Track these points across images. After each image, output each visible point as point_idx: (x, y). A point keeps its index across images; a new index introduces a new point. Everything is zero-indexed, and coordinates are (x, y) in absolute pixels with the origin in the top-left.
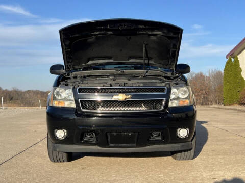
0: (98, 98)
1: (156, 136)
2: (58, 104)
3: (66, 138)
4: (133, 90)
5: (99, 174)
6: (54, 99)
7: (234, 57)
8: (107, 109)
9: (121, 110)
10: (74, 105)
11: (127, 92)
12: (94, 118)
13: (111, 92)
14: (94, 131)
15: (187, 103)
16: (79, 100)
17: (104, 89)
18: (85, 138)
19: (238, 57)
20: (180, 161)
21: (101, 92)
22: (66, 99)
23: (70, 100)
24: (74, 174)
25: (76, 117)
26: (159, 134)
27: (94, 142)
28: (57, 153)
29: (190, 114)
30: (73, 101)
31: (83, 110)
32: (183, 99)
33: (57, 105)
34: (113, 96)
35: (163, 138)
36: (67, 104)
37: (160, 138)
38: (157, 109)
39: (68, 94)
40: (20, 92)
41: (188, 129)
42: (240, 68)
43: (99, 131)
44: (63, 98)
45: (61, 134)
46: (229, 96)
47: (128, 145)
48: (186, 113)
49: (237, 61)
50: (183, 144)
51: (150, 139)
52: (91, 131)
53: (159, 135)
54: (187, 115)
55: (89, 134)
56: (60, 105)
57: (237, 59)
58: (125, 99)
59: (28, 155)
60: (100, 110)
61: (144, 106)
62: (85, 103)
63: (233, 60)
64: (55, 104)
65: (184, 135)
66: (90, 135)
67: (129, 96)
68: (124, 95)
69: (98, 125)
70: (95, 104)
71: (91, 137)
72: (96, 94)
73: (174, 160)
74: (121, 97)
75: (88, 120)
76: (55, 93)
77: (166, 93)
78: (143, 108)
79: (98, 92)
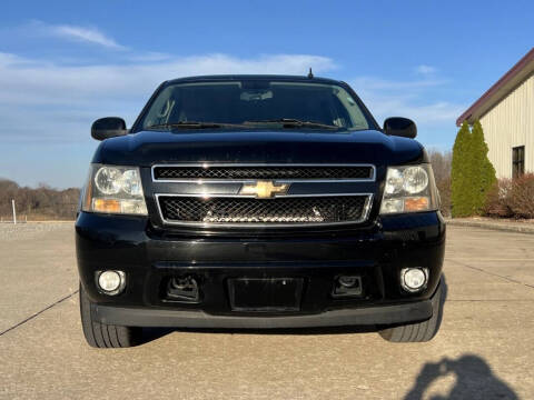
0: (203, 191)
1: (347, 286)
2: (105, 206)
3: (124, 290)
4: (291, 173)
5: (206, 383)
6: (95, 193)
7: (472, 124)
8: (227, 220)
9: (261, 222)
10: (143, 210)
11: (276, 177)
12: (194, 242)
13: (235, 177)
14: (193, 274)
15: (423, 205)
16: (157, 196)
17: (219, 168)
18: (172, 290)
19: (481, 121)
20: (400, 345)
21: (212, 177)
22: (123, 195)
23: (134, 197)
24: (145, 380)
25: (148, 240)
26: (357, 281)
27: (195, 302)
28: (104, 328)
29: (431, 232)
30: (141, 198)
31: (165, 221)
32: (415, 195)
33: (102, 210)
34: (241, 185)
35: (366, 291)
36: (125, 207)
37: (358, 292)
38: (351, 219)
39: (128, 181)
40: (54, 191)
41: (426, 271)
42: (485, 145)
43: (206, 275)
44: (117, 192)
45: (110, 281)
46: (463, 198)
47: (280, 309)
48: (421, 229)
49: (479, 132)
50: (413, 305)
51: (334, 295)
52: (187, 275)
53: (356, 285)
54: (422, 234)
55: (181, 281)
56: (110, 210)
57: (480, 125)
58: (273, 194)
59: (39, 329)
60: (208, 222)
61: (317, 213)
62: (171, 205)
63: (470, 129)
64: (98, 206)
65: (416, 283)
66: (183, 284)
67: (283, 187)
68: (270, 183)
69: (203, 258)
70: (196, 207)
71: (187, 289)
72: (200, 181)
73: (386, 342)
74: (262, 189)
75: (178, 246)
76: (96, 179)
77: (374, 180)
78: (316, 218)
79: (205, 177)
